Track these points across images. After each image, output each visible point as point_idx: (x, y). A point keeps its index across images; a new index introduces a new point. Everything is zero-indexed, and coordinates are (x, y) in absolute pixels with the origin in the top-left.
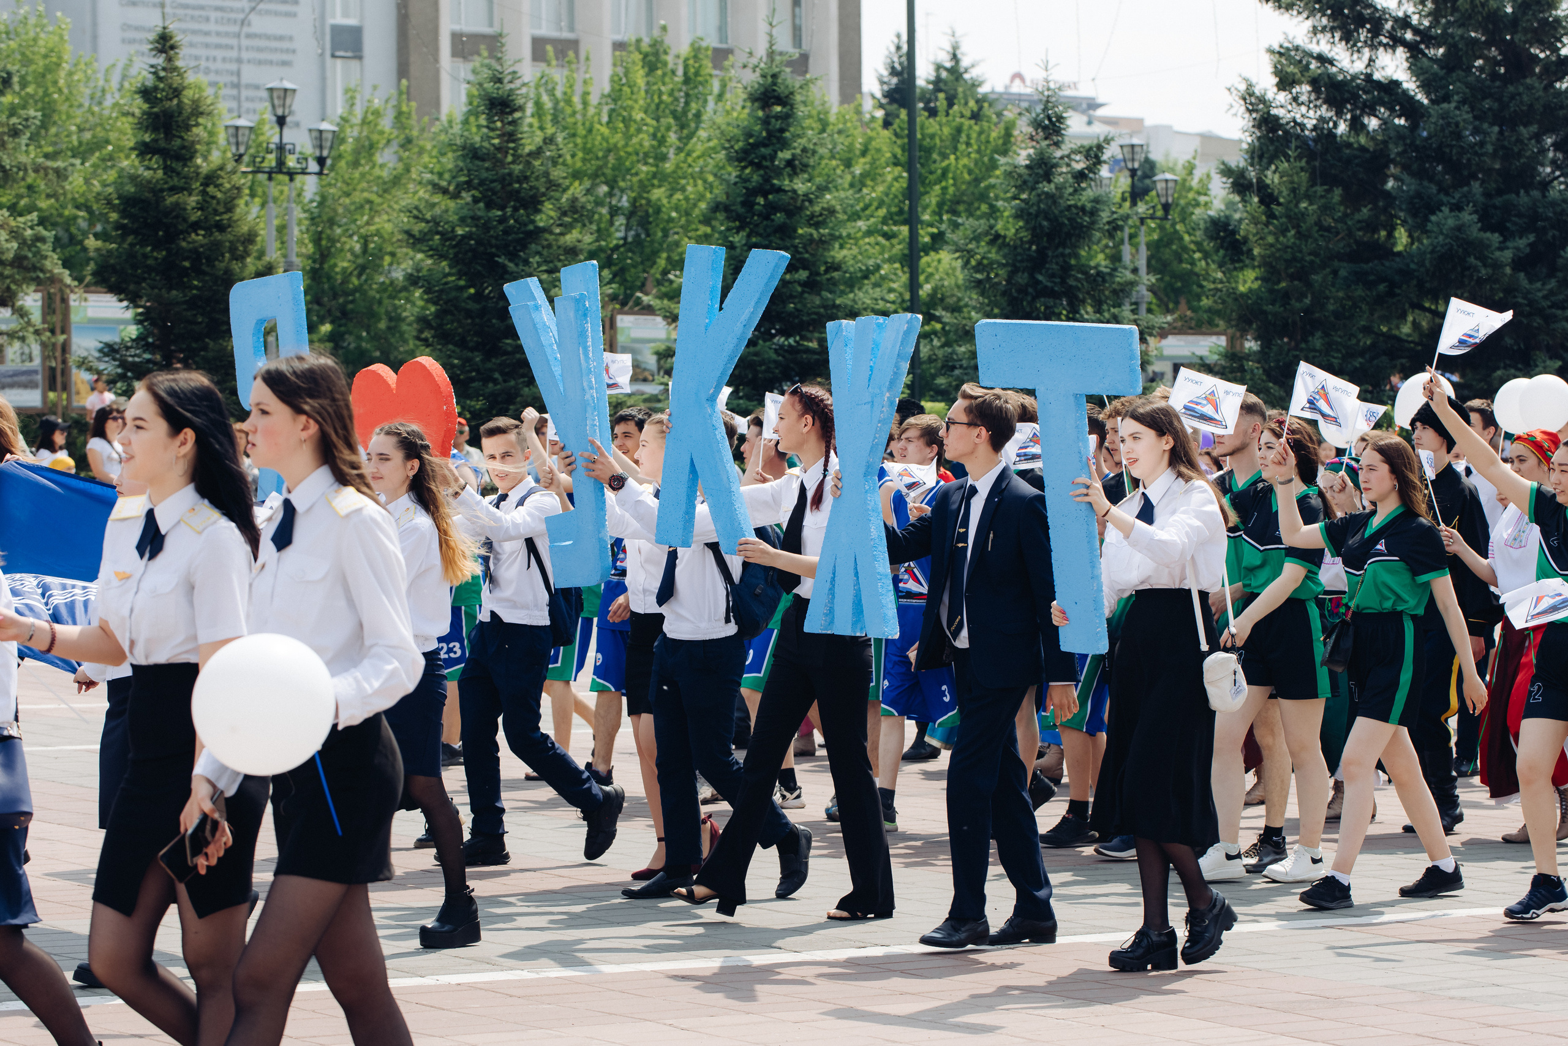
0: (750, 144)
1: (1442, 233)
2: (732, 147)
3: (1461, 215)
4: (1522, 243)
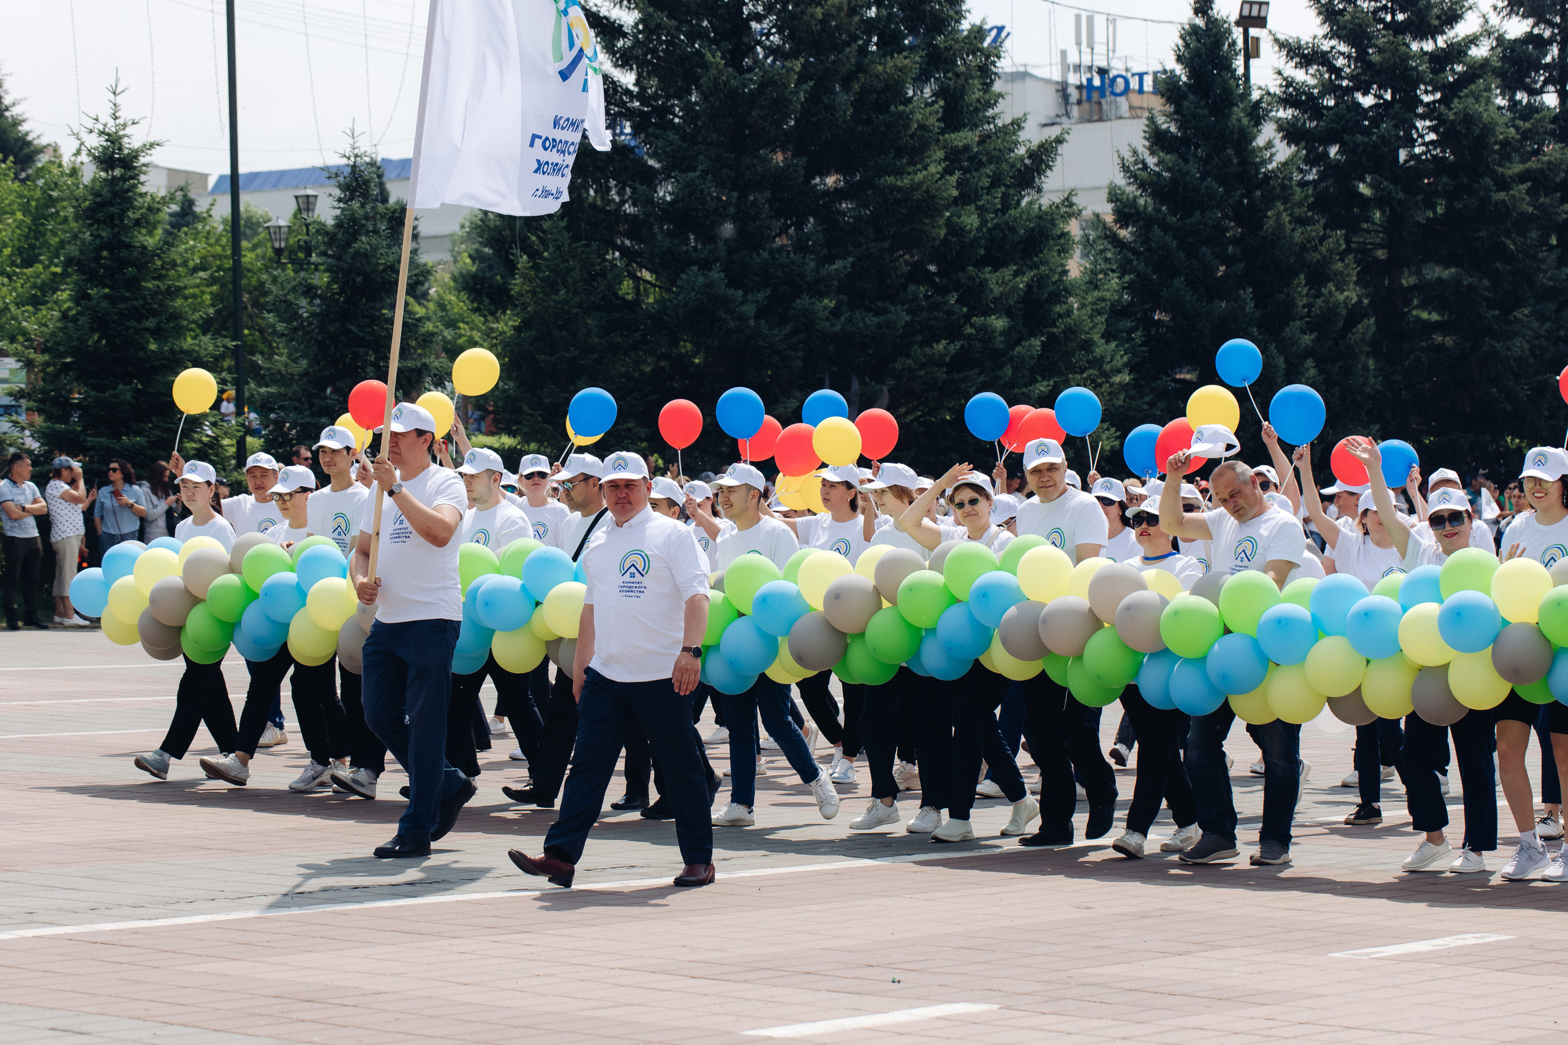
0: (96, 203)
1: (693, 290)
2: (80, 206)
3: (710, 274)
4: (760, 296)
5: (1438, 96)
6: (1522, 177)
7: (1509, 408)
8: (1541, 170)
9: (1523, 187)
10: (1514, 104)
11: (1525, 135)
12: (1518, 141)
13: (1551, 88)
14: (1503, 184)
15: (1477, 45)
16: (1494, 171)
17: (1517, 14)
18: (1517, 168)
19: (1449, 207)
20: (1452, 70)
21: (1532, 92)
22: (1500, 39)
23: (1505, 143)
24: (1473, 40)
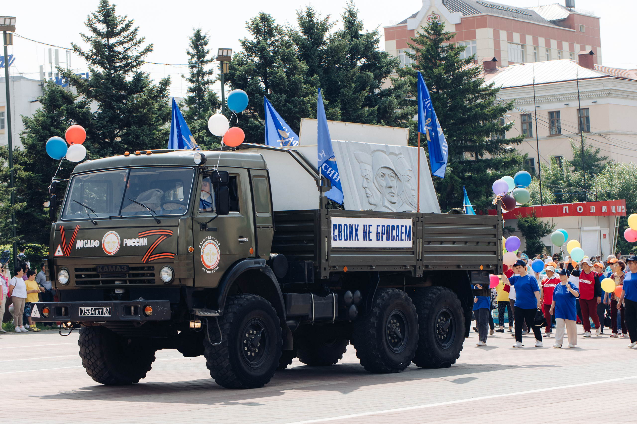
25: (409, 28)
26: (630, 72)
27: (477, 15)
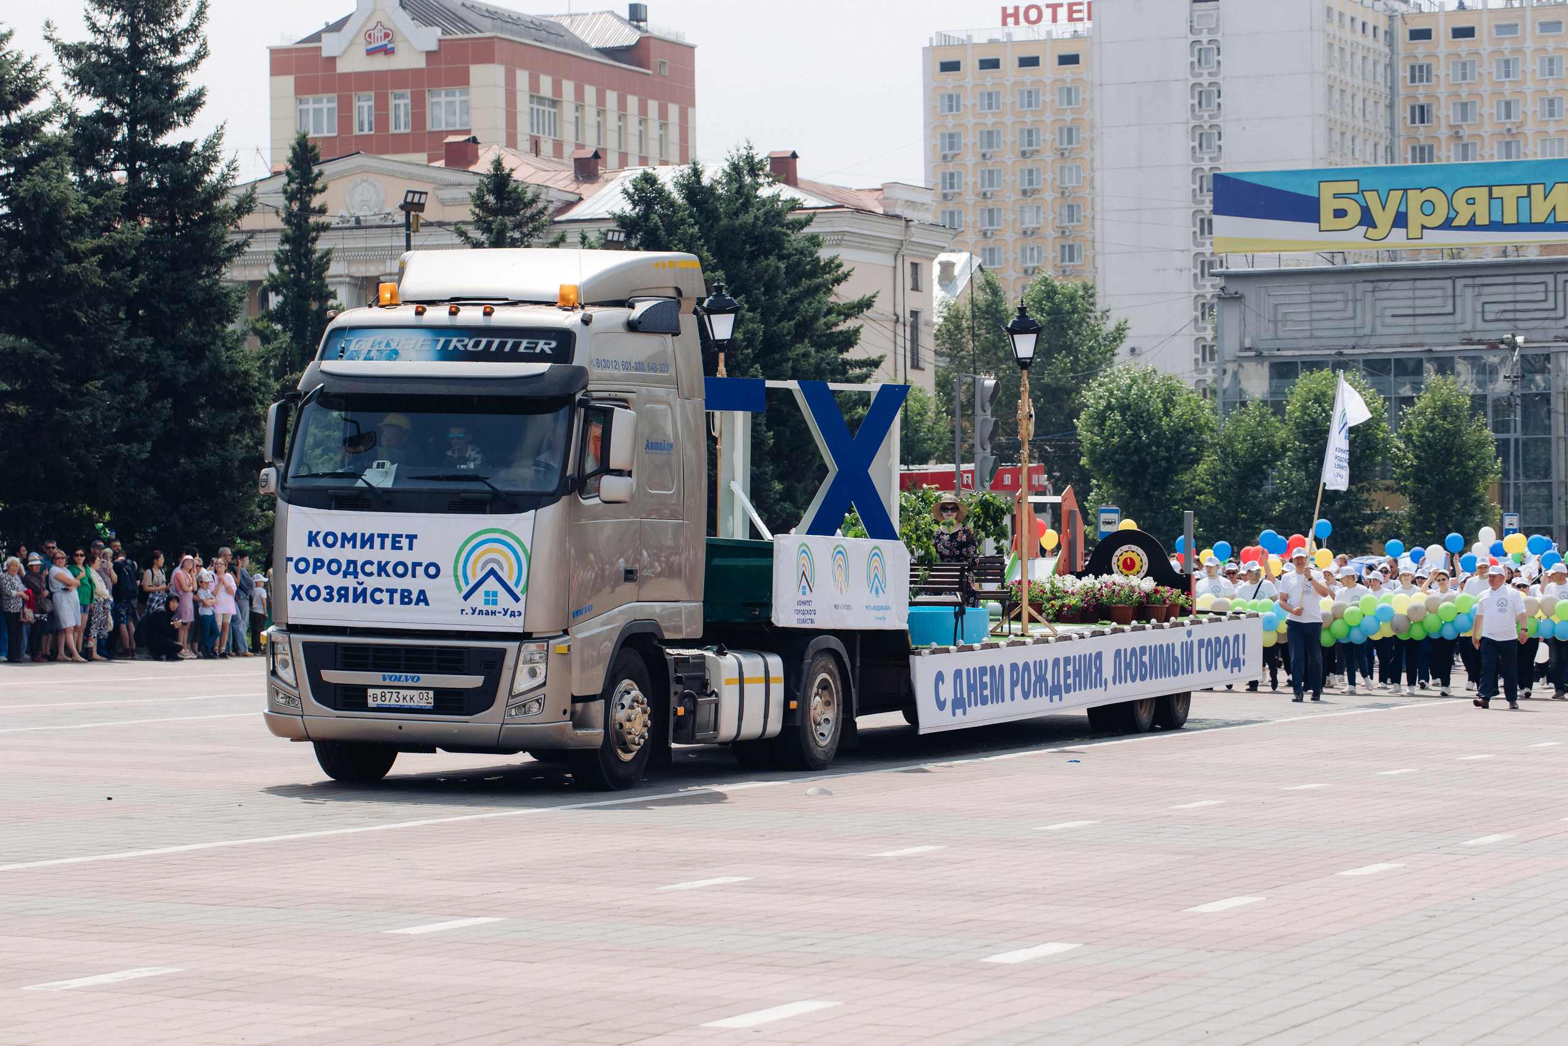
5: (12, 170)
6: (93, 252)
7: (82, 476)
8: (112, 247)
9: (94, 259)
10: (85, 181)
11: (97, 211)
12: (89, 217)
13: (122, 167)
14: (75, 257)
15: (50, 122)
16: (67, 245)
17: (88, 93)
18: (88, 243)
19: (22, 278)
20: (27, 145)
21: (102, 169)
22: (72, 116)
23: (78, 219)
24: (46, 117)
25: (325, 53)
26: (859, 193)
27: (472, 36)
